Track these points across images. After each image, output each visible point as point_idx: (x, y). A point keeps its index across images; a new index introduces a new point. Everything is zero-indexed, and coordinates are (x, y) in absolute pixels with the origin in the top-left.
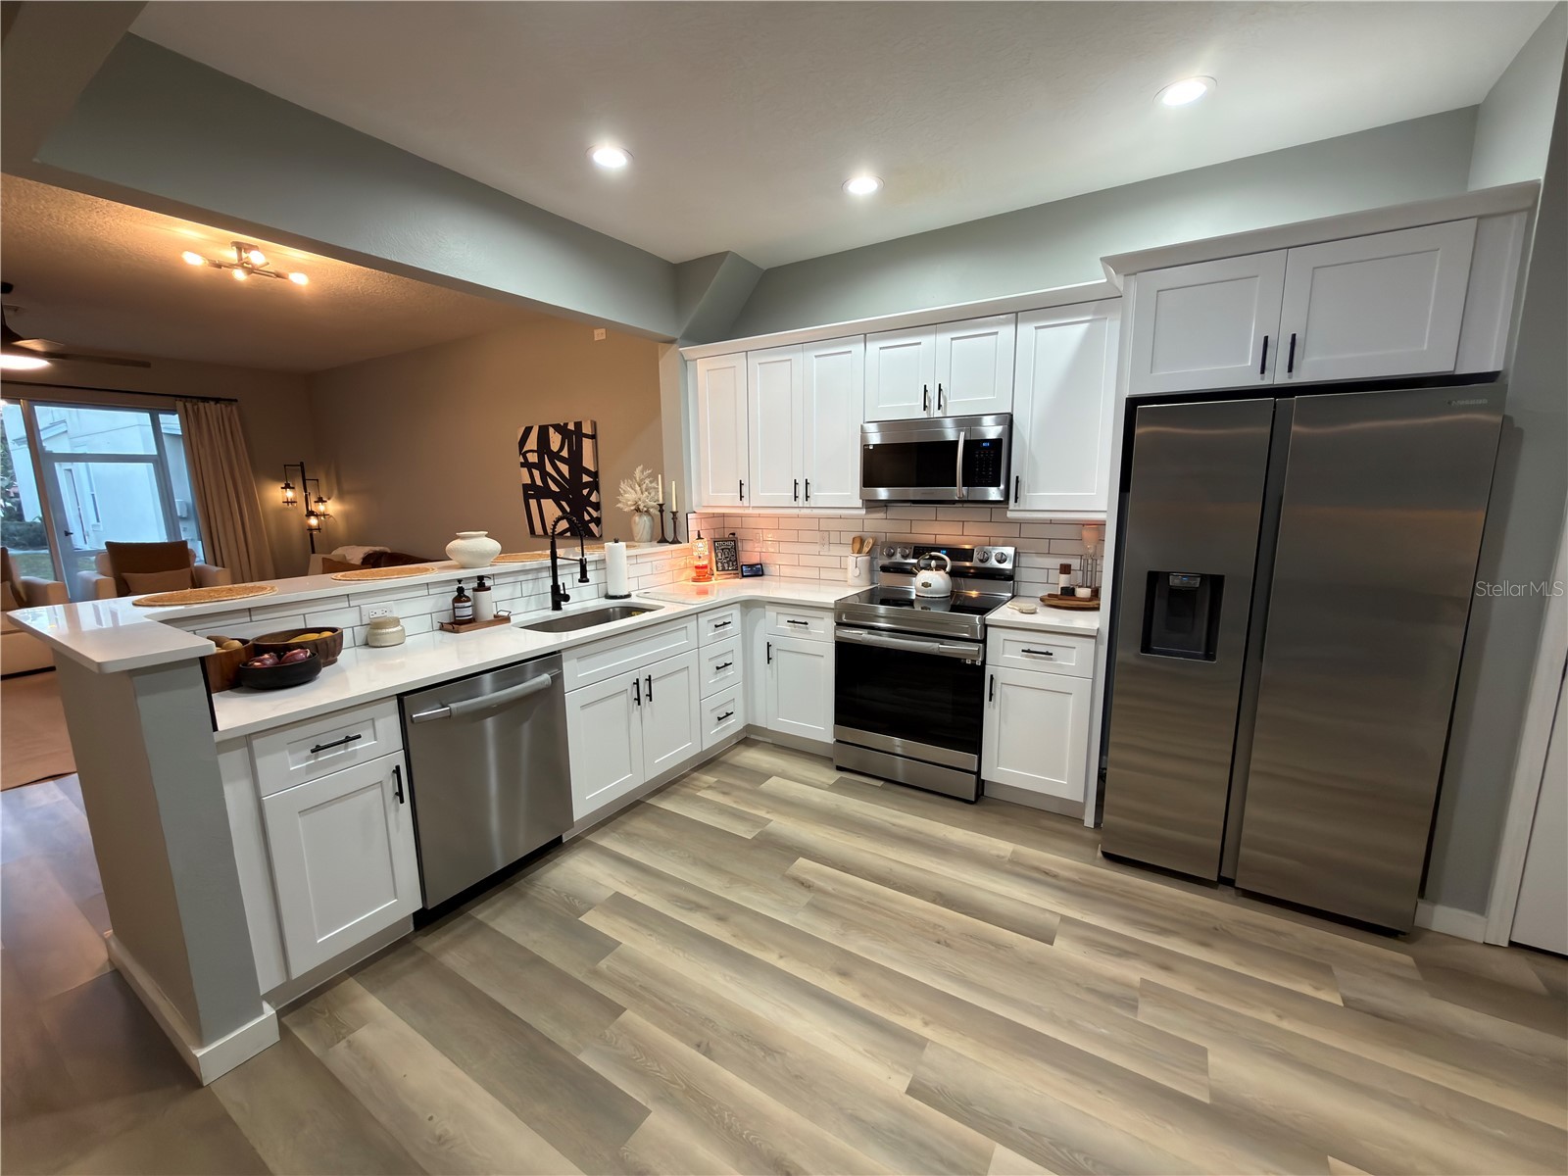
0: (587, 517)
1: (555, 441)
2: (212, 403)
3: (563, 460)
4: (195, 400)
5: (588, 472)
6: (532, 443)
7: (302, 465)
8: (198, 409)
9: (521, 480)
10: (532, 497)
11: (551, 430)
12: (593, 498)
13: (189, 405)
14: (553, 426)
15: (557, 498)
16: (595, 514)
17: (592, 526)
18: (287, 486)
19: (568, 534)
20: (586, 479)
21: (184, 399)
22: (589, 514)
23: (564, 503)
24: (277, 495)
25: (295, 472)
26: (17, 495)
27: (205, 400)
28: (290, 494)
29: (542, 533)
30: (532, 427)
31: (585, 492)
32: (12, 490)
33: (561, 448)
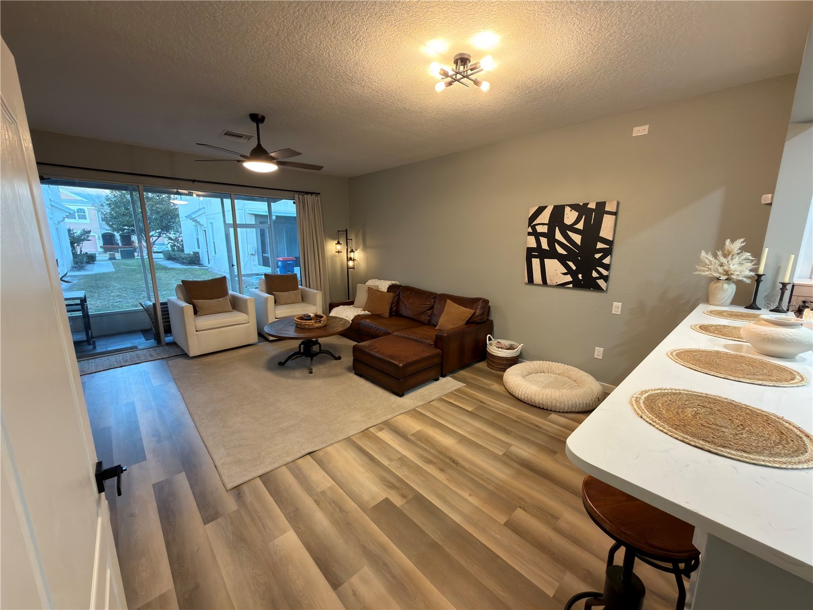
0: (595, 274)
1: (570, 217)
2: (310, 195)
3: (577, 231)
4: (303, 194)
5: (604, 241)
6: (545, 217)
7: (346, 231)
8: (304, 198)
9: (526, 245)
10: (536, 257)
11: (568, 209)
12: (606, 261)
13: (300, 196)
14: (569, 206)
15: (562, 260)
16: (605, 273)
17: (601, 282)
18: (339, 243)
19: (571, 286)
20: (600, 245)
21: (298, 193)
22: (598, 272)
23: (571, 264)
24: (332, 247)
25: (342, 234)
26: (182, 241)
27: (307, 193)
28: (339, 247)
29: (541, 282)
30: (545, 207)
31: (597, 256)
32: (180, 239)
33: (577, 221)
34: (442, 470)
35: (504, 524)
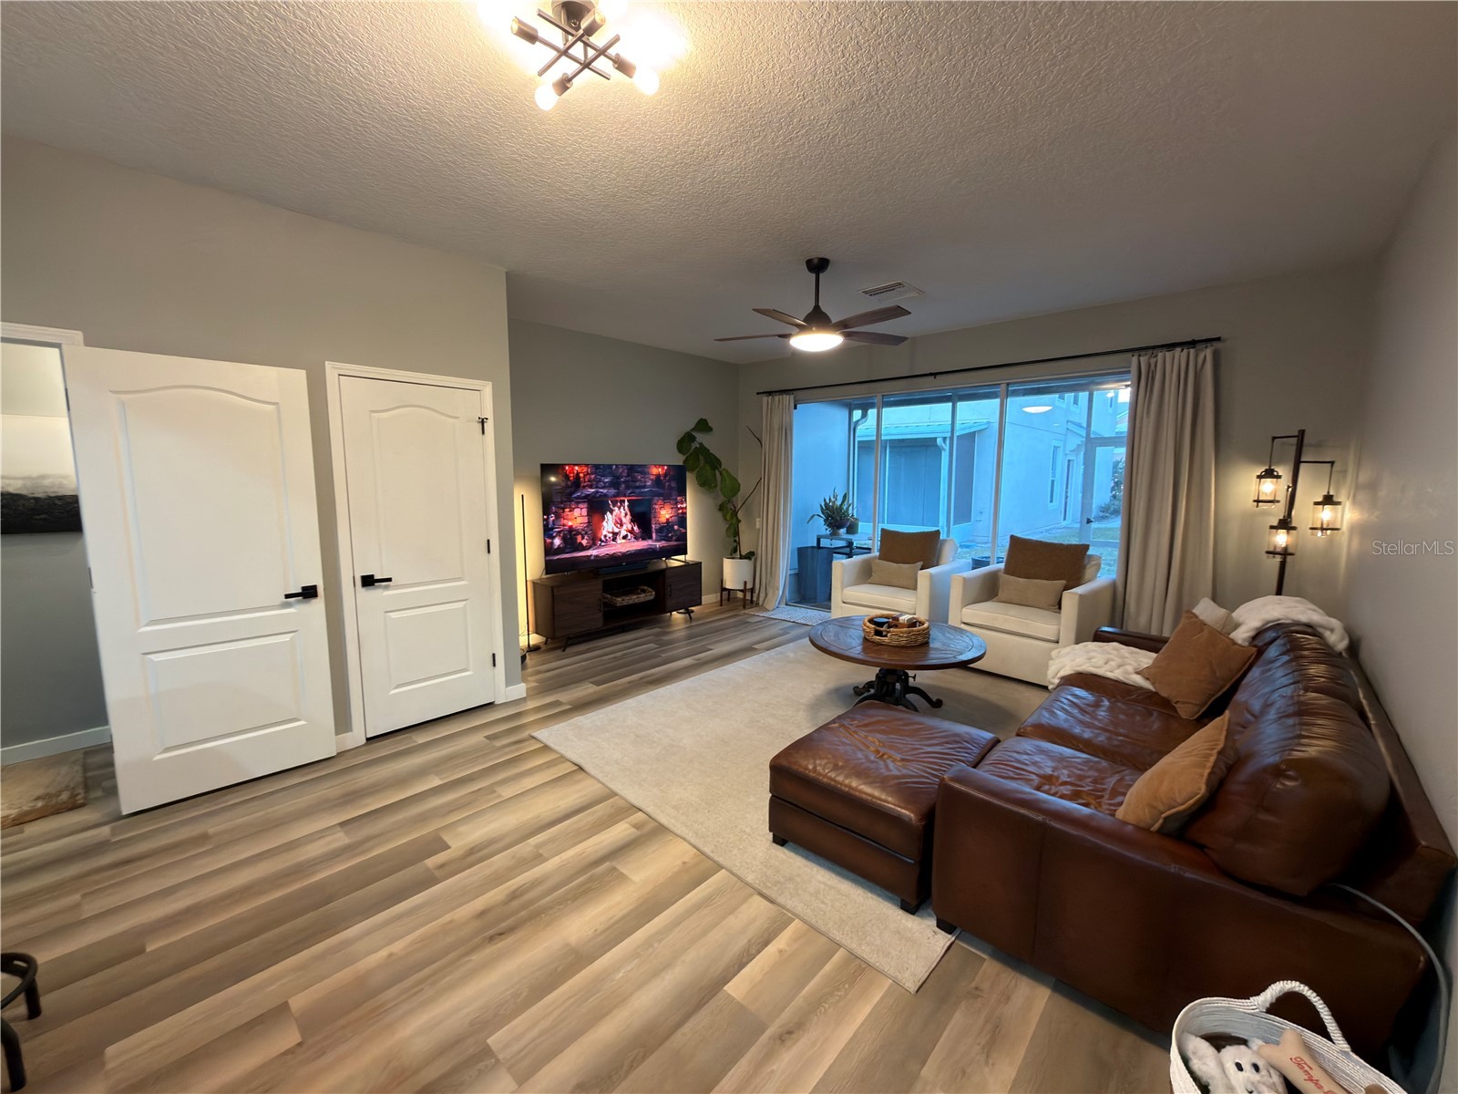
7: (1301, 435)
18: (1270, 474)
28: (1268, 487)
34: (483, 913)
35: (287, 1002)
